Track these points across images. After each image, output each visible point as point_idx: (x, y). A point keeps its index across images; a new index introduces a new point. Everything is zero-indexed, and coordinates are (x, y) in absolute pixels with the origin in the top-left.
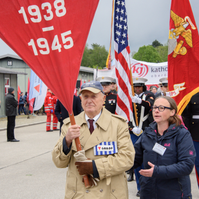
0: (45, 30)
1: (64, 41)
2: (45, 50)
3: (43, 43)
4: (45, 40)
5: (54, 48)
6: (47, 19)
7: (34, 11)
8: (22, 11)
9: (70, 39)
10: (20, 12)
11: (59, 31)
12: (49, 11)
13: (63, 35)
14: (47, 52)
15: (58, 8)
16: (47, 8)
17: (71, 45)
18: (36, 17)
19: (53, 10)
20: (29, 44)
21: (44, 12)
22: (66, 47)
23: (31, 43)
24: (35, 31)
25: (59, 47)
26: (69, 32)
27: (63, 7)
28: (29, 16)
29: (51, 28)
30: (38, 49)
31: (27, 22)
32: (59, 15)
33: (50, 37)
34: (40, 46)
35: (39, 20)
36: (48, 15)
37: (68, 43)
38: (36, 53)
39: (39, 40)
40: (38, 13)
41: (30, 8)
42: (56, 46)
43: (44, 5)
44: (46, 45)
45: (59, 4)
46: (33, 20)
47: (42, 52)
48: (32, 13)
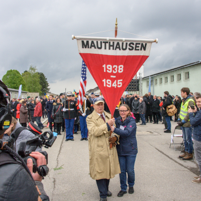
0: (112, 76)
1: (118, 83)
2: (109, 85)
3: (109, 82)
4: (110, 81)
5: (113, 85)
6: (114, 72)
7: (109, 67)
8: (104, 66)
9: (121, 83)
10: (103, 66)
11: (117, 79)
12: (116, 69)
13: (119, 81)
14: (110, 86)
15: (120, 69)
16: (115, 68)
17: (121, 86)
18: (109, 70)
19: (118, 69)
20: (103, 81)
21: (113, 69)
22: (119, 86)
23: (104, 80)
24: (107, 76)
26: (121, 80)
27: (122, 69)
28: (106, 69)
29: (115, 77)
30: (106, 84)
31: (105, 71)
32: (119, 72)
33: (113, 80)
34: (107, 83)
35: (110, 72)
36: (115, 71)
37: (120, 85)
38: (105, 85)
39: (108, 80)
40: (111, 69)
42: (114, 85)
43: (114, 66)
44: (110, 83)
45: (121, 67)
46: (108, 71)
47: (108, 86)
48: (108, 68)
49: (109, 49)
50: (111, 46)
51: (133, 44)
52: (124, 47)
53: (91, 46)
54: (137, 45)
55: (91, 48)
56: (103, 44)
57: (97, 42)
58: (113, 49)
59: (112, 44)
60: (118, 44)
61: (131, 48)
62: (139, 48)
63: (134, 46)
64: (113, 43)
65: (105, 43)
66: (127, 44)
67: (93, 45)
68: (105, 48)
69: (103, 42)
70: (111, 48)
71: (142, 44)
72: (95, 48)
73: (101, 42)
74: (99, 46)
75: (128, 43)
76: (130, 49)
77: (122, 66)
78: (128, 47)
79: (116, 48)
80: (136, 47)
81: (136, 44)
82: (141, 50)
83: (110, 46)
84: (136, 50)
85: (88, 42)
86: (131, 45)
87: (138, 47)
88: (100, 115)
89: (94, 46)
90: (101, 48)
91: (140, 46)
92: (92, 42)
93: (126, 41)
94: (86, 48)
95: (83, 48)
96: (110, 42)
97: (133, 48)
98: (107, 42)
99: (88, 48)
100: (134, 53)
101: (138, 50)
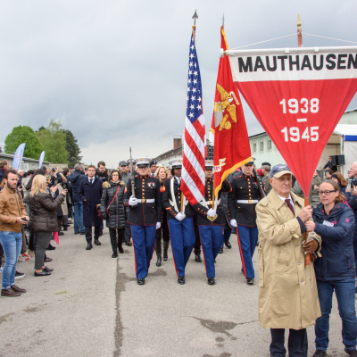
0: (299, 120)
1: (312, 134)
2: (295, 137)
3: (295, 131)
4: (297, 129)
5: (304, 137)
6: (303, 111)
7: (293, 103)
8: (283, 102)
9: (316, 133)
10: (281, 103)
11: (310, 124)
12: (306, 106)
13: (312, 128)
14: (297, 140)
15: (313, 106)
16: (304, 102)
17: (316, 139)
18: (294, 109)
19: (309, 106)
20: (282, 131)
21: (301, 106)
22: (313, 139)
23: (284, 130)
24: (290, 120)
25: (308, 137)
26: (317, 128)
27: (316, 106)
28: (288, 107)
29: (305, 120)
30: (289, 136)
31: (285, 112)
32: (313, 111)
34: (292, 134)
35: (296, 112)
36: (305, 109)
37: (314, 136)
38: (286, 140)
39: (292, 129)
40: (296, 106)
41: (290, 101)
43: (303, 100)
44: (298, 134)
45: (315, 103)
46: (291, 111)
47: (292, 139)
48: (291, 105)
49: (291, 69)
50: (294, 63)
51: (334, 57)
52: (318, 64)
53: (257, 67)
54: (342, 59)
55: (255, 70)
56: (279, 61)
57: (267, 58)
58: (298, 69)
59: (294, 59)
60: (306, 58)
61: (330, 65)
62: (346, 64)
63: (336, 61)
64: (297, 57)
65: (283, 58)
66: (322, 57)
67: (259, 65)
68: (283, 69)
69: (279, 57)
70: (294, 66)
71: (351, 56)
72: (264, 70)
73: (274, 58)
74: (272, 65)
75: (325, 55)
76: (328, 67)
77: (317, 100)
78: (325, 63)
79: (304, 66)
80: (340, 62)
81: (340, 56)
82: (349, 67)
83: (291, 63)
84: (339, 67)
85: (249, 60)
86: (331, 59)
87: (344, 62)
88: (284, 199)
89: (262, 66)
90: (274, 69)
91: (346, 59)
92: (259, 59)
93: (320, 51)
94: (246, 71)
95: (241, 71)
96: (290, 57)
97: (333, 63)
98: (286, 57)
99: (251, 70)
100: (336, 74)
101: (344, 68)
